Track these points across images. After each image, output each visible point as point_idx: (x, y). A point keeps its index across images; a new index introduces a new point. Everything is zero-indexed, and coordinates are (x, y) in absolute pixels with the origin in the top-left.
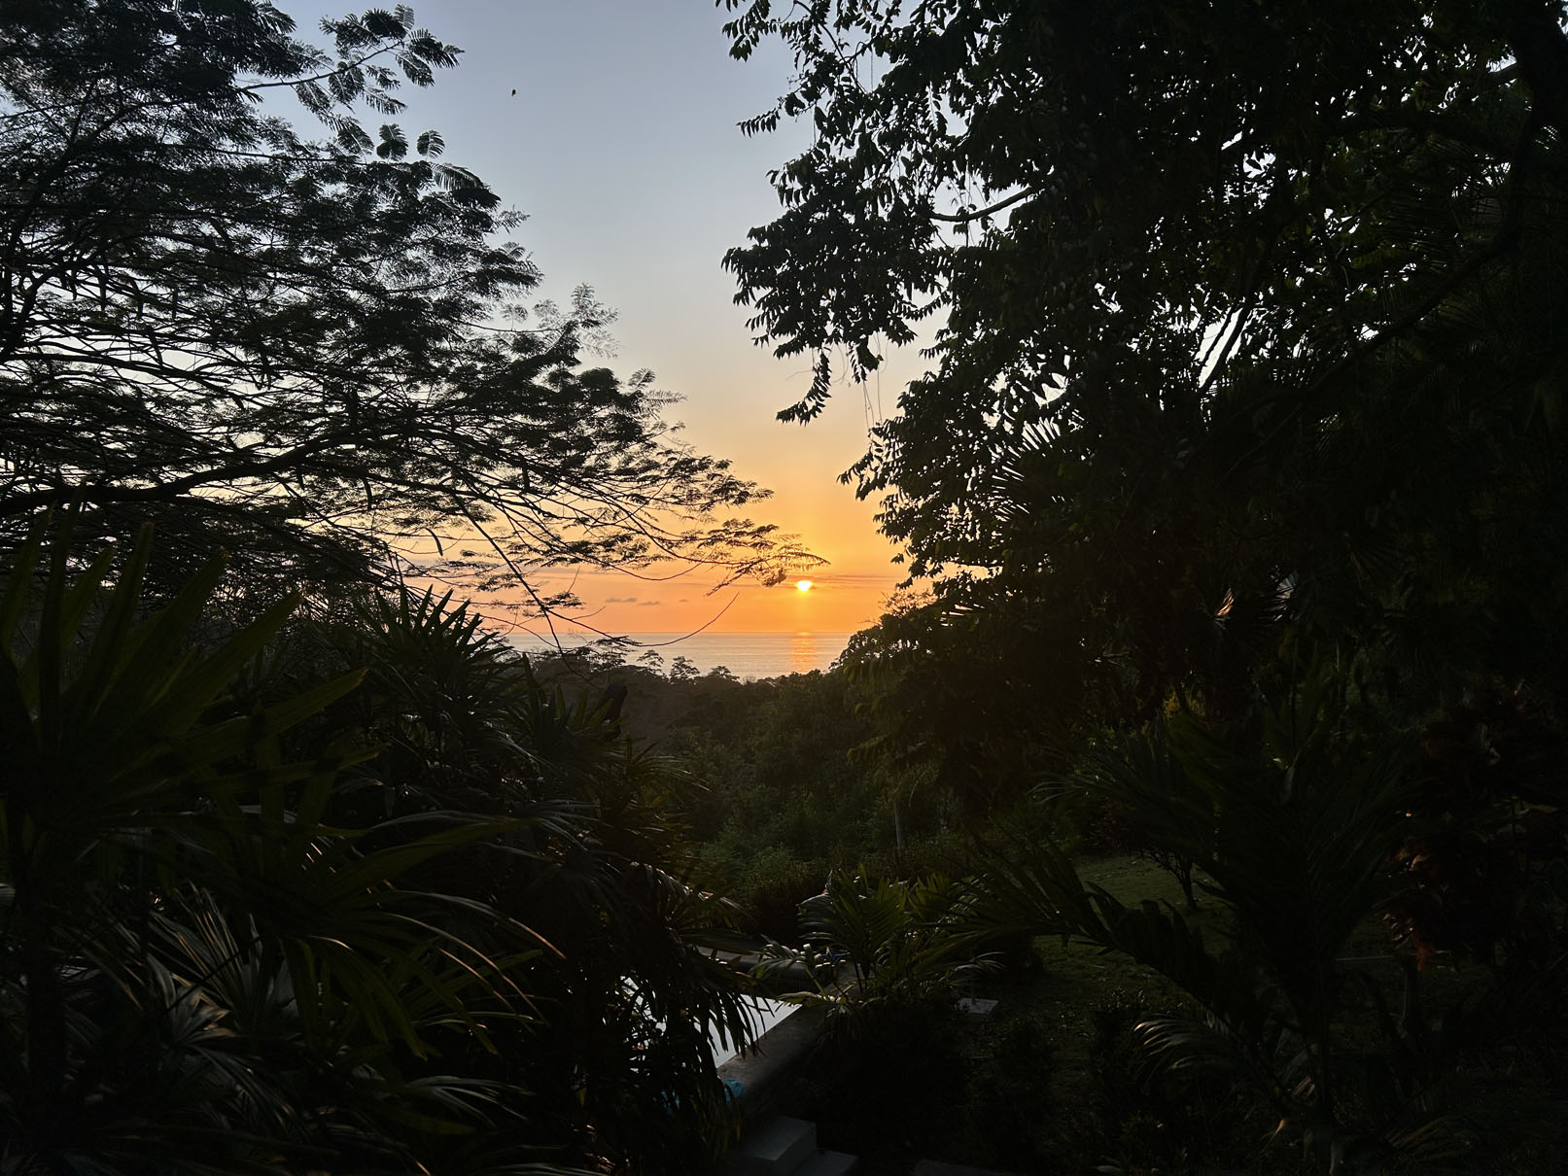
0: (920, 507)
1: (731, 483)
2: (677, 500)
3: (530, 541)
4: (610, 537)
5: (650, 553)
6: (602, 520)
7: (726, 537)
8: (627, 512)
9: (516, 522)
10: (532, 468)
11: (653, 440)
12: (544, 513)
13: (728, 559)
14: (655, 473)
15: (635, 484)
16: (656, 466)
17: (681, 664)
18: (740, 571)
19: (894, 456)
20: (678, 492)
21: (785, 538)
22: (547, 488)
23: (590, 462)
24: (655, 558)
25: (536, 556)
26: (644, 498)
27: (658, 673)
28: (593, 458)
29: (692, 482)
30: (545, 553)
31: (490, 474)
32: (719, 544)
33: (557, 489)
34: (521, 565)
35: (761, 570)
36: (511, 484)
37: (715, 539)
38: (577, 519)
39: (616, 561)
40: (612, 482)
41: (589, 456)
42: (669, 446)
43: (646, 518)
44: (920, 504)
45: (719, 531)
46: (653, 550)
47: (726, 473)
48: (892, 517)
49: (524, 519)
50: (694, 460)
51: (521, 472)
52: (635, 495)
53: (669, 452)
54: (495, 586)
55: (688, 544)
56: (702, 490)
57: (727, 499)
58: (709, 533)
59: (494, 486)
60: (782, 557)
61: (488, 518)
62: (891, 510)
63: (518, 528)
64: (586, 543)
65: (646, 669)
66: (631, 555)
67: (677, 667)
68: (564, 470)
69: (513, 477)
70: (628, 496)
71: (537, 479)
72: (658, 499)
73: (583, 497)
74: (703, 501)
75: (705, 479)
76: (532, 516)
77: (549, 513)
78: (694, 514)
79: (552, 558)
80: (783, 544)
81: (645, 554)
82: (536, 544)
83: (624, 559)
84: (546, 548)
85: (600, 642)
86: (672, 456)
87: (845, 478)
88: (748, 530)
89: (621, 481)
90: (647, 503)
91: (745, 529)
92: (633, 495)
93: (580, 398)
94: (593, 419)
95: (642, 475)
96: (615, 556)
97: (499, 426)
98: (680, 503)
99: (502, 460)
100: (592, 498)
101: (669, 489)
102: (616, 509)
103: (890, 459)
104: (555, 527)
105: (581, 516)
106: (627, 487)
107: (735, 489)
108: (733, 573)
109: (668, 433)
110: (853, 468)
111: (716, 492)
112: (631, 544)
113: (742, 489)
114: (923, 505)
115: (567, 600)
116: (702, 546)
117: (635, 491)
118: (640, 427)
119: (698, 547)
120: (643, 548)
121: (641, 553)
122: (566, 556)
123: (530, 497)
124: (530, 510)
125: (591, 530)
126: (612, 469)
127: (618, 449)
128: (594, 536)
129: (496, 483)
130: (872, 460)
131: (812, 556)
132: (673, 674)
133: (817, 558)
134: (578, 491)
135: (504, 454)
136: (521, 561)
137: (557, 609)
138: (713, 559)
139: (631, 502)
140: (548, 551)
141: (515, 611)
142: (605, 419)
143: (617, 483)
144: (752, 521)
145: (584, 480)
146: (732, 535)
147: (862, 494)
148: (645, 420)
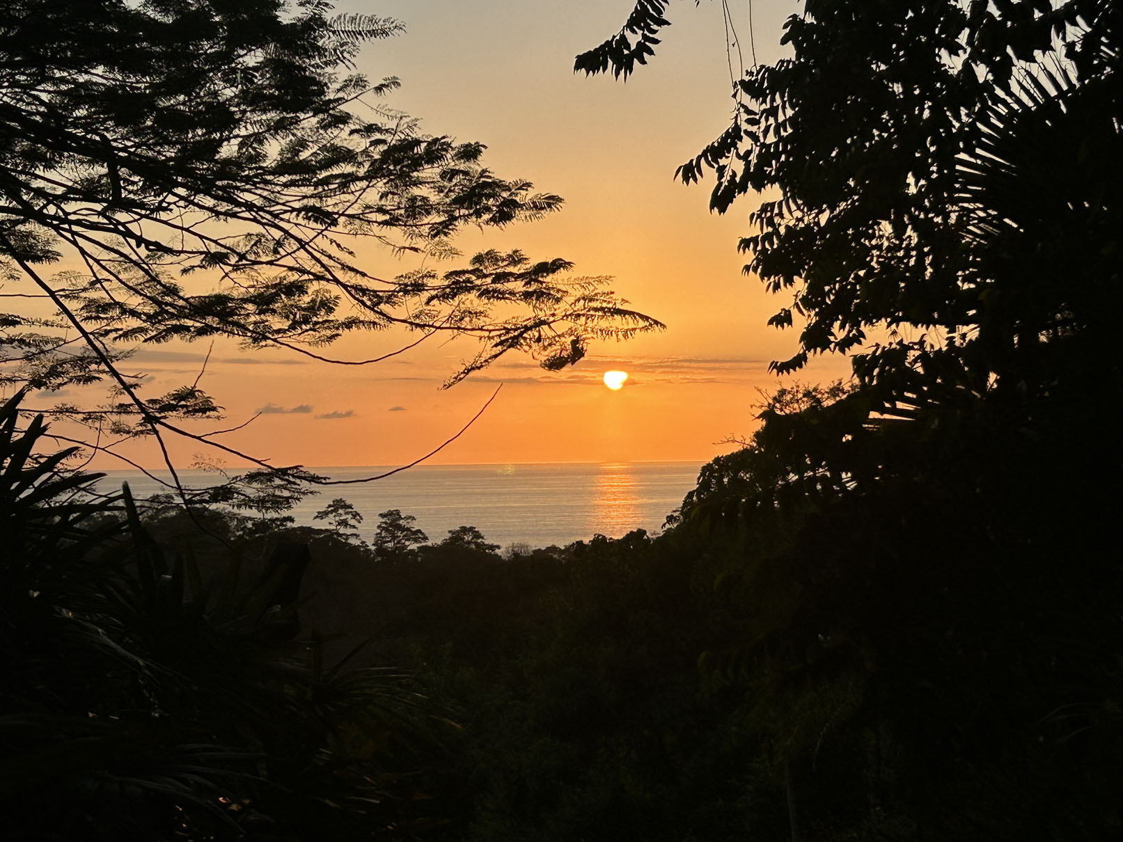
0: (823, 223)
1: (485, 185)
2: (387, 217)
3: (122, 296)
4: (267, 287)
5: (340, 314)
6: (252, 257)
7: (478, 282)
8: (299, 240)
9: (97, 261)
10: (124, 162)
11: (344, 108)
12: (148, 243)
13: (480, 322)
14: (347, 168)
15: (309, 190)
16: (348, 156)
17: (393, 522)
18: (501, 343)
19: (777, 132)
20: (389, 203)
21: (585, 282)
22: (151, 200)
23: (229, 150)
24: (350, 324)
25: (134, 323)
26: (329, 214)
27: (353, 541)
28: (235, 142)
29: (415, 185)
30: (149, 318)
31: (51, 174)
32: (463, 297)
33: (171, 199)
34: (106, 340)
35: (539, 340)
36: (88, 191)
37: (457, 285)
38: (207, 253)
39: (278, 331)
40: (269, 187)
41: (228, 139)
42: (370, 118)
43: (333, 250)
44: (823, 219)
45: (463, 272)
46: (347, 308)
47: (475, 167)
48: (772, 244)
49: (113, 256)
50: (417, 142)
51: (104, 170)
52: (312, 208)
53: (370, 129)
54: (59, 381)
55: (408, 297)
56: (434, 198)
57: (478, 214)
58: (447, 277)
59: (56, 197)
60: (578, 316)
61: (48, 256)
62: (770, 229)
63: (103, 275)
64: (221, 300)
65: (331, 535)
66: (305, 319)
67: (386, 529)
68: (182, 164)
69: (90, 181)
70: (299, 211)
71: (133, 183)
72: (352, 216)
73: (218, 214)
74: (436, 218)
75: (438, 178)
76: (126, 250)
77: (157, 244)
78: (420, 243)
79: (162, 327)
80: (579, 293)
81: (331, 317)
82: (134, 301)
83: (292, 327)
84: (150, 309)
85: (252, 477)
86: (377, 136)
87: (689, 172)
88: (515, 270)
89: (285, 185)
90: (334, 223)
91: (511, 269)
92: (306, 209)
93: (210, 32)
94: (234, 71)
95: (323, 174)
96: (276, 322)
97: (63, 87)
98: (392, 222)
99: (70, 149)
100: (234, 215)
101: (372, 197)
102: (277, 234)
103: (771, 138)
104: (169, 270)
105: (214, 248)
106: (295, 196)
107: (493, 196)
108: (489, 349)
109: (370, 96)
110: (704, 154)
111: (455, 201)
112: (306, 300)
113: (505, 194)
114: (829, 220)
115: (191, 402)
116: (435, 302)
117: (311, 202)
118: (318, 83)
119: (428, 303)
120: (327, 305)
121: (322, 316)
122: (189, 323)
123: (122, 216)
124: (121, 239)
125: (232, 275)
126: (269, 163)
127: (279, 127)
128: (239, 284)
129: (60, 191)
130: (741, 139)
131: (631, 313)
132: (379, 541)
133: (642, 317)
134: (209, 202)
135: (74, 137)
136: (107, 333)
137: (173, 418)
138: (457, 324)
139: (303, 222)
140: (156, 314)
141: (97, 424)
142: (255, 69)
143: (278, 188)
144: (525, 253)
145: (219, 183)
146: (489, 280)
147: (721, 200)
148: (329, 70)
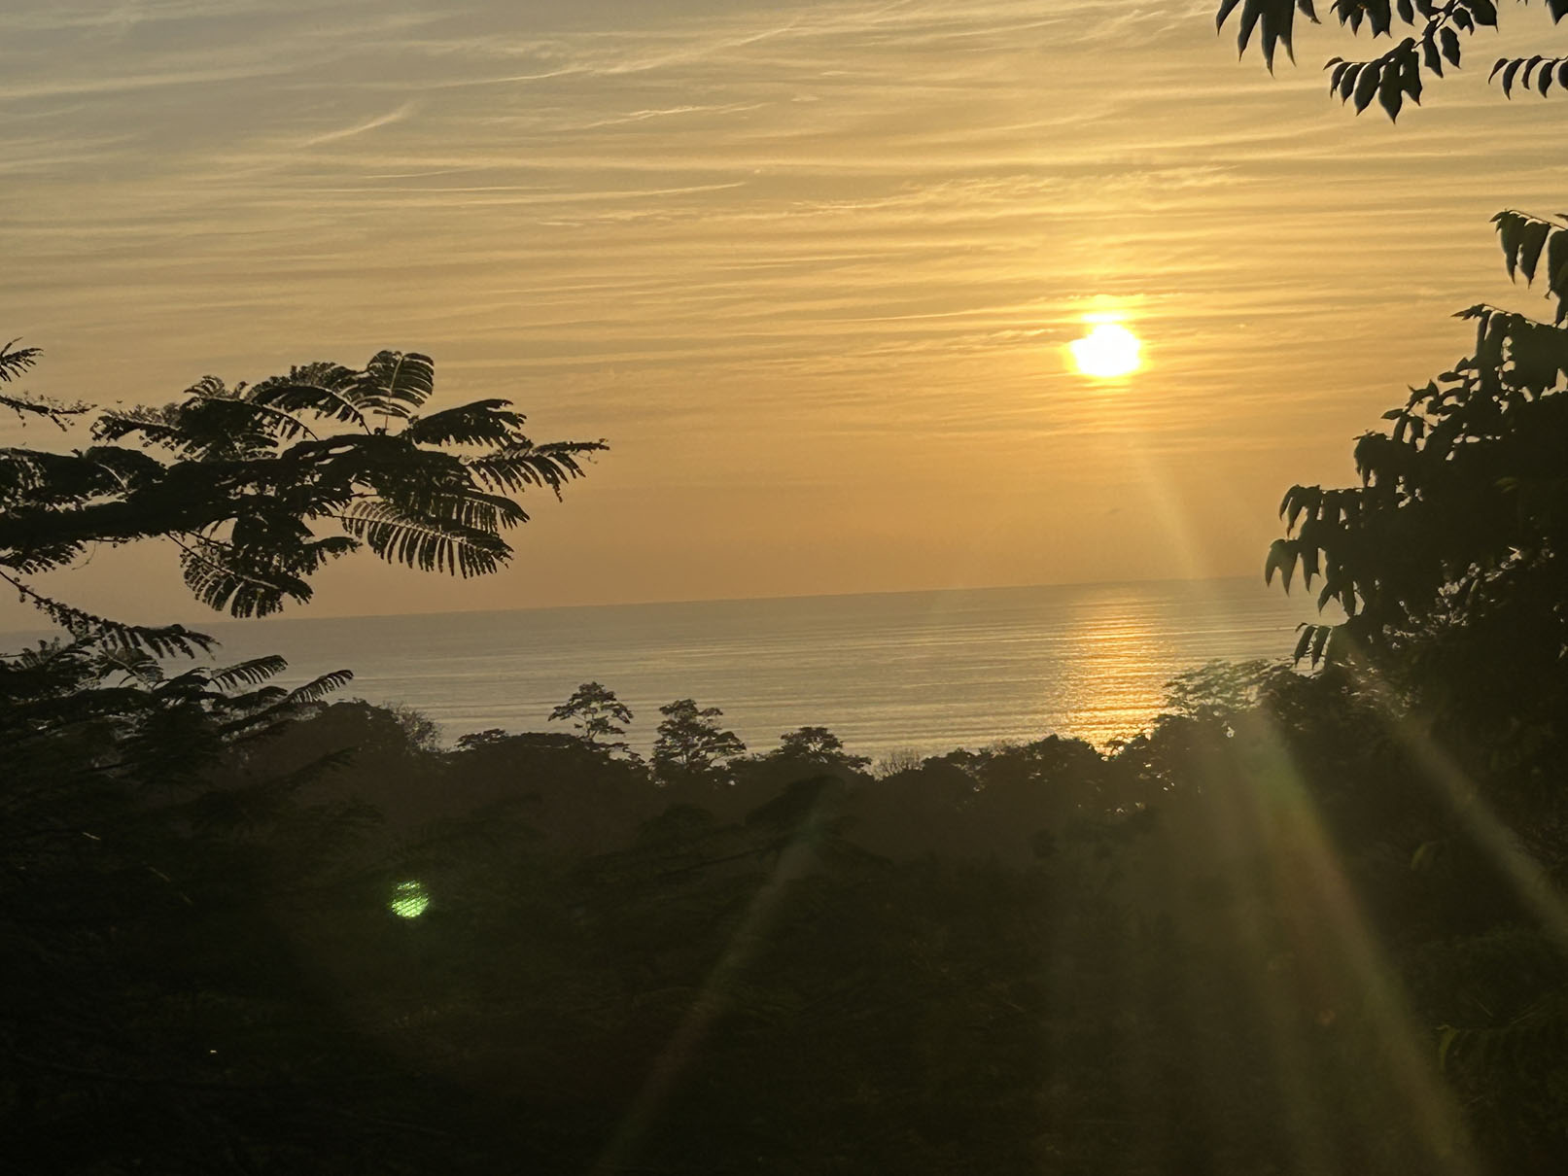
65: (580, 745)
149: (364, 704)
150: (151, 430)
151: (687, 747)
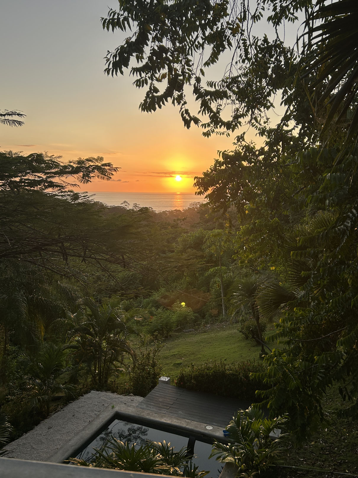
27: (128, 209)
65: (123, 208)
132: (133, 209)
149: (99, 202)
150: (74, 163)
151: (136, 208)
